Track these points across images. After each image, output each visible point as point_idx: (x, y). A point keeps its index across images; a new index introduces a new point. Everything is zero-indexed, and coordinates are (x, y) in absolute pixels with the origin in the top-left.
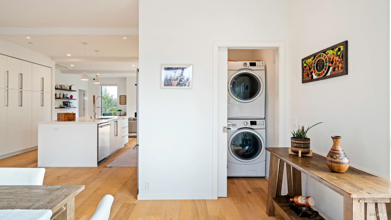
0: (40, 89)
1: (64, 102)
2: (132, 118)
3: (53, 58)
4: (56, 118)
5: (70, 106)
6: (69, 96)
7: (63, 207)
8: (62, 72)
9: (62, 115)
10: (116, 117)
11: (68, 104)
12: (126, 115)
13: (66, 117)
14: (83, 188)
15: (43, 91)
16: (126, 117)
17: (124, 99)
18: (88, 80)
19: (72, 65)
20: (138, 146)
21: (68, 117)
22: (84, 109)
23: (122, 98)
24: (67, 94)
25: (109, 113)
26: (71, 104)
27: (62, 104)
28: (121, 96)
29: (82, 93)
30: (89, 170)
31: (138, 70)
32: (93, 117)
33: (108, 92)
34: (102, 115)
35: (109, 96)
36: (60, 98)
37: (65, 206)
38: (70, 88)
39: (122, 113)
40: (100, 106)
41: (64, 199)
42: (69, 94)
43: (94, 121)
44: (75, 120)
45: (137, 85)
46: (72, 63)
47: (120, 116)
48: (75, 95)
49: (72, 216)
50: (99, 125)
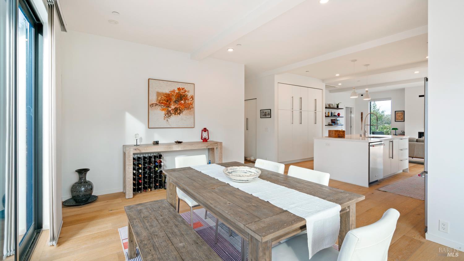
0: (313, 109)
1: (332, 120)
2: (415, 138)
3: (323, 80)
4: (327, 134)
5: (337, 124)
6: (336, 114)
7: (347, 208)
8: (331, 91)
9: (333, 132)
10: (390, 137)
11: (336, 122)
12: (404, 134)
13: (337, 134)
14: (363, 198)
15: (316, 110)
16: (404, 137)
17: (400, 115)
18: (357, 97)
19: (340, 84)
20: (427, 173)
21: (338, 134)
22: (351, 127)
23: (399, 115)
24: (335, 112)
25: (380, 131)
26: (338, 122)
27: (330, 122)
28: (396, 112)
29: (349, 110)
30: (359, 189)
31: (427, 79)
32: (363, 135)
33: (377, 107)
34: (371, 133)
35: (379, 112)
36: (328, 116)
37: (348, 208)
38: (338, 107)
39: (398, 132)
40: (369, 124)
41: (348, 201)
42: (336, 112)
43: (364, 139)
44: (345, 137)
45: (426, 96)
46: (340, 82)
47: (396, 135)
48: (342, 113)
49: (354, 219)
50: (371, 144)
